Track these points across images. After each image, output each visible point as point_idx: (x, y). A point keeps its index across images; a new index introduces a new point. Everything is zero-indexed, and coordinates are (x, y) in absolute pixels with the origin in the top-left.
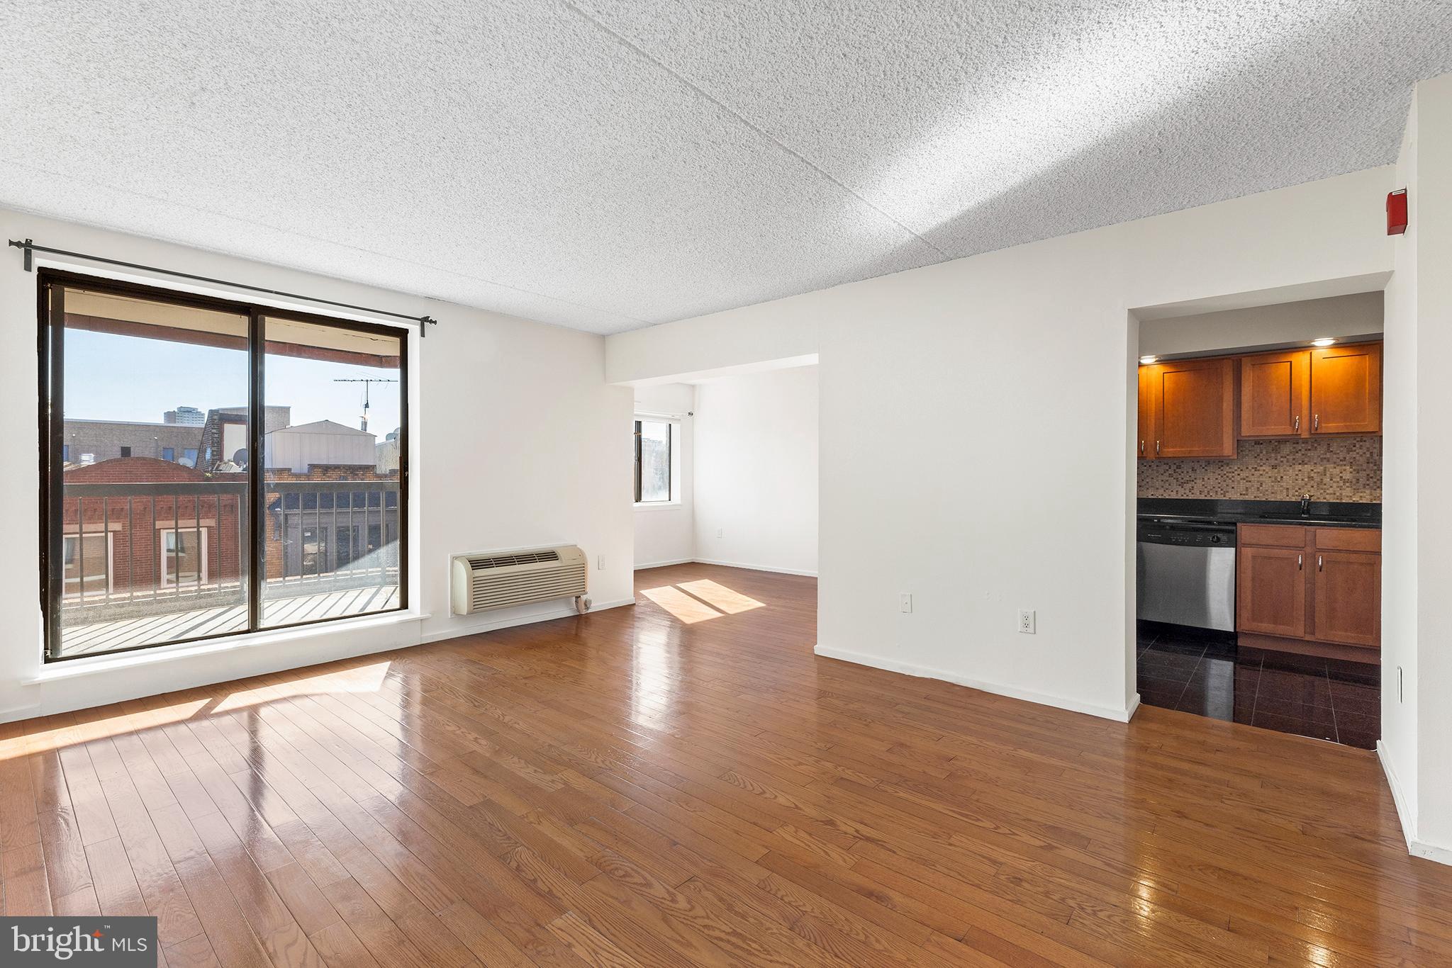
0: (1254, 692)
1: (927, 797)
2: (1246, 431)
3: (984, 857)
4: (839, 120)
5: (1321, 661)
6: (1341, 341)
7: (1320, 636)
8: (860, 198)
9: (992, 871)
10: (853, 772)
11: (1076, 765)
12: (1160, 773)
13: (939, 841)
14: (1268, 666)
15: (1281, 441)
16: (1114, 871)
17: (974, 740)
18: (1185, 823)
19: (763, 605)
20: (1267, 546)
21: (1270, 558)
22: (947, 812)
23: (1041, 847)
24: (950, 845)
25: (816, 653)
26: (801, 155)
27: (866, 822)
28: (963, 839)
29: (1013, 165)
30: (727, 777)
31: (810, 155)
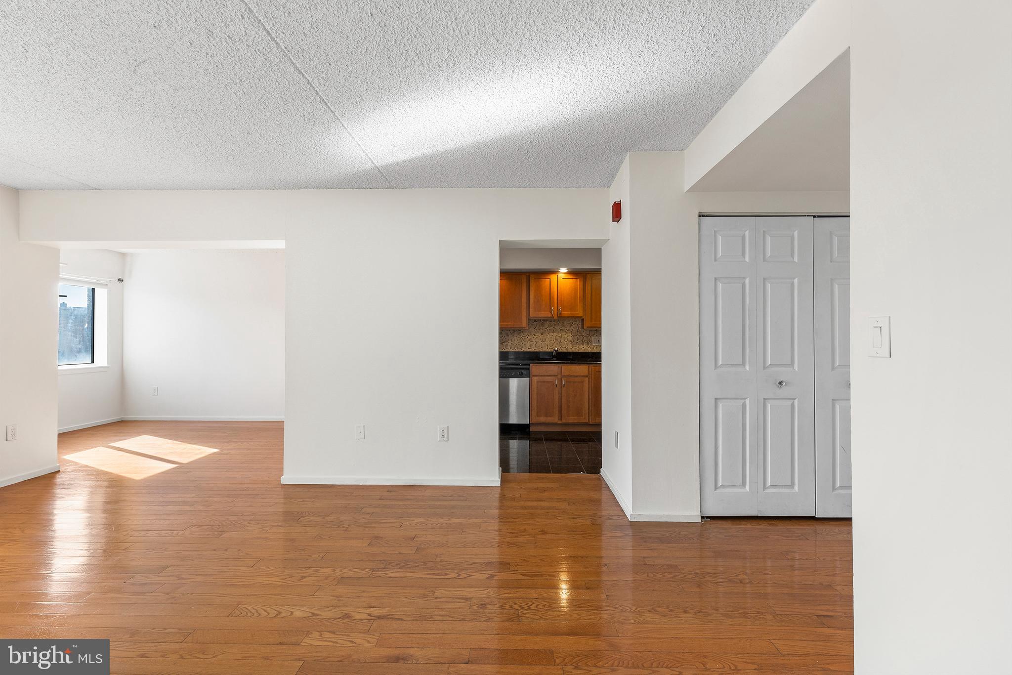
0: (546, 455)
1: (409, 570)
2: (532, 314)
3: (459, 598)
4: (350, 62)
5: (564, 433)
6: (570, 271)
7: (564, 421)
8: (344, 126)
9: (467, 606)
10: (349, 570)
11: (485, 520)
12: (526, 511)
13: (429, 598)
14: (546, 440)
15: (545, 320)
16: (528, 578)
17: (422, 520)
18: (548, 536)
19: (216, 450)
20: (542, 376)
21: (544, 382)
22: (424, 576)
23: (487, 578)
24: (436, 598)
25: (282, 483)
26: (309, 78)
27: (373, 605)
28: (443, 591)
29: (453, 136)
30: (238, 612)
31: (316, 81)
